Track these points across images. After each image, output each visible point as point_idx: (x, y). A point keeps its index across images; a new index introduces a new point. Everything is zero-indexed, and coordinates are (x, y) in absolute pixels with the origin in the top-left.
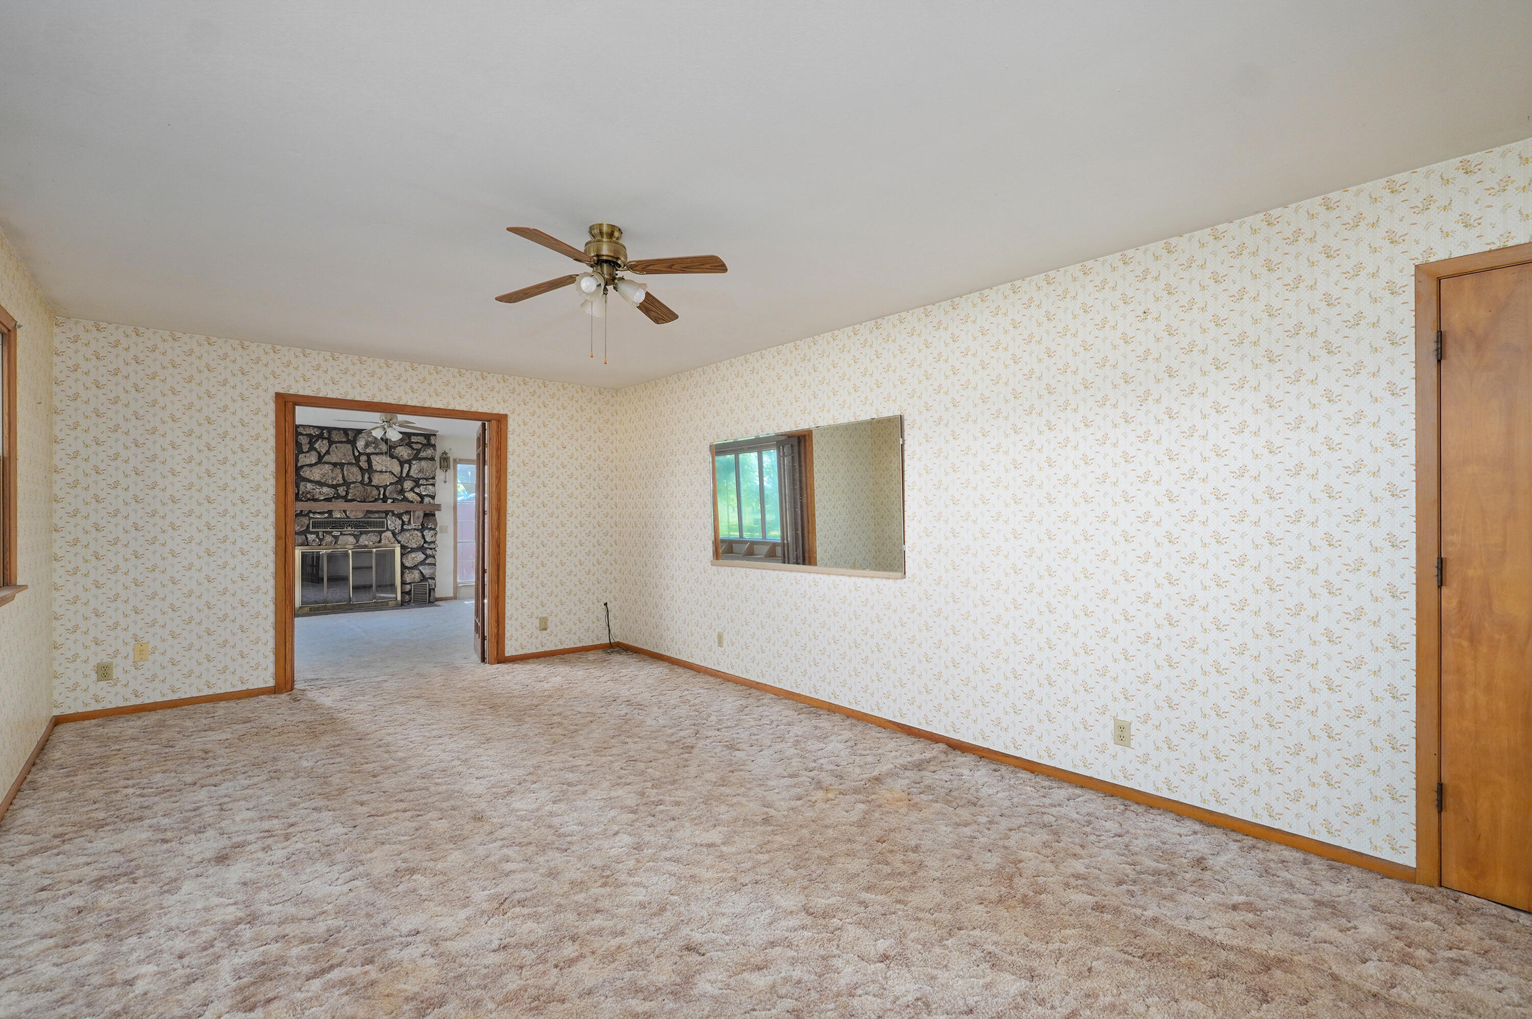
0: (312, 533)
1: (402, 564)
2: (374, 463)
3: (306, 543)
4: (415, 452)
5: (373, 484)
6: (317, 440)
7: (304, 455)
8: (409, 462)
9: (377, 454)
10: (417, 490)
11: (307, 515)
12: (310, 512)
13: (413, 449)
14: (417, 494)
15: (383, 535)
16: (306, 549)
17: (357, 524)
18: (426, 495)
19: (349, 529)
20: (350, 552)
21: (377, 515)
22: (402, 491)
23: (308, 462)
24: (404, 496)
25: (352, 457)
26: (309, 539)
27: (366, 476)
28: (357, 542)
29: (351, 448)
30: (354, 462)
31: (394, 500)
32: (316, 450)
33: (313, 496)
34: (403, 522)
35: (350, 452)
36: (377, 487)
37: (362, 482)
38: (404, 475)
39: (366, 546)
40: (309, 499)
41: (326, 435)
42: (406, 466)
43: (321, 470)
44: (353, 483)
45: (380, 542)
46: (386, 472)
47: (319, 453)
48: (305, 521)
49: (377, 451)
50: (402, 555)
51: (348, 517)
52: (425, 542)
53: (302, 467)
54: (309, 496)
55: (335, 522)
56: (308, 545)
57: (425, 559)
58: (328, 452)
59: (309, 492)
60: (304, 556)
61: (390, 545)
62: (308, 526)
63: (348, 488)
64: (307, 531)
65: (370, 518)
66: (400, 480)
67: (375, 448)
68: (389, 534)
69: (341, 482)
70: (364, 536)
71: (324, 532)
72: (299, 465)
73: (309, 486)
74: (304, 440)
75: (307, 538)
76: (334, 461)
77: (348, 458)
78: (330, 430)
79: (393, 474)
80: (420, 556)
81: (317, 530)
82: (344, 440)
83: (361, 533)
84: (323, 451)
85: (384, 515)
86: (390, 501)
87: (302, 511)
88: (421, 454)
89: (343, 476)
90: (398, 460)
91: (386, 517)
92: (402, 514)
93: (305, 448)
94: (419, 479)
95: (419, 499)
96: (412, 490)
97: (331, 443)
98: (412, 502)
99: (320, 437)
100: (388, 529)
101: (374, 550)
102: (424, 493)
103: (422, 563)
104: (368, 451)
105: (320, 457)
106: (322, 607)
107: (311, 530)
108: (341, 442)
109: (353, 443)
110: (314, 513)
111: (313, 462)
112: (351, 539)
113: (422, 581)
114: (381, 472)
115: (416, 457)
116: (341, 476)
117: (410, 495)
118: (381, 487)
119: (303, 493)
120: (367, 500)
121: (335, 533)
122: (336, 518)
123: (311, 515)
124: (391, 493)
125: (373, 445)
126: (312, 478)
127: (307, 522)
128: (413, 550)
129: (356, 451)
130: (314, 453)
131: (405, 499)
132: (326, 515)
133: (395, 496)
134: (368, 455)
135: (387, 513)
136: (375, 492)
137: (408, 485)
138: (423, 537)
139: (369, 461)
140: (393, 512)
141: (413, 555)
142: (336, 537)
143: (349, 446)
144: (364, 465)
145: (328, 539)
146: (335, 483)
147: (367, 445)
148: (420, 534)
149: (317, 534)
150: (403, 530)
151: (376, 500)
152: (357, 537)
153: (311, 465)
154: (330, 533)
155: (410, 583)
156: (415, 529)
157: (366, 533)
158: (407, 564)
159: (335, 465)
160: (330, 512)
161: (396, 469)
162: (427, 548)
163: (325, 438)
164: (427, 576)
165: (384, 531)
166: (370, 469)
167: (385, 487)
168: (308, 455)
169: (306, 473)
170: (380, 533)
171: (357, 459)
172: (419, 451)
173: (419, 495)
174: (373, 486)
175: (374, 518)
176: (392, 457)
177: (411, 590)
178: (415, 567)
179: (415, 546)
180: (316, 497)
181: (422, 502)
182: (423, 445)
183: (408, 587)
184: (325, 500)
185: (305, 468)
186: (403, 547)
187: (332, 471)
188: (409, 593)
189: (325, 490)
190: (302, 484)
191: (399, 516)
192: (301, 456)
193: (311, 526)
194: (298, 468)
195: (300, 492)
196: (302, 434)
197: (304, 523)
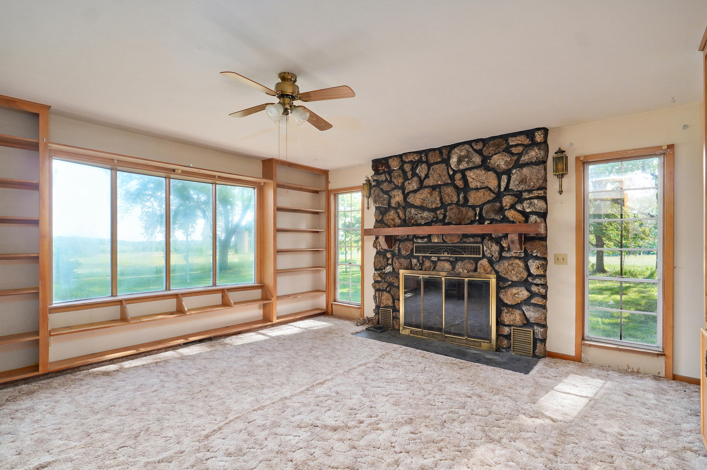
0: (415, 257)
1: (499, 301)
2: (470, 180)
3: (410, 267)
4: (515, 158)
5: (469, 204)
6: (417, 166)
7: (408, 182)
8: (508, 173)
9: (470, 169)
10: (519, 207)
11: (412, 240)
12: (414, 236)
13: (513, 154)
14: (519, 211)
15: (480, 262)
16: (408, 272)
17: (453, 250)
18: (532, 213)
19: (446, 254)
20: (443, 279)
21: (472, 240)
22: (501, 210)
23: (412, 188)
24: (504, 216)
25: (447, 177)
26: (413, 263)
27: (462, 195)
28: (454, 268)
29: (445, 168)
30: (449, 181)
31: (492, 221)
32: (417, 175)
33: (416, 221)
34: (502, 249)
35: (445, 172)
36: (473, 207)
37: (457, 204)
38: (502, 189)
39: (458, 275)
40: (413, 225)
41: (424, 159)
42: (504, 178)
43: (422, 194)
44: (450, 204)
45: (475, 270)
46: (482, 188)
47: (420, 178)
48: (409, 245)
49: (471, 165)
50: (499, 289)
51: (444, 242)
52: (530, 274)
53: (408, 193)
54: (413, 221)
55: (432, 247)
56: (412, 269)
57: (530, 298)
58: (427, 176)
59: (413, 218)
60: (406, 278)
61: (484, 275)
62: (412, 250)
63: (446, 211)
64: (410, 256)
65: (466, 243)
66: (499, 196)
67: (468, 163)
68: (485, 262)
69: (439, 205)
70: (459, 264)
71: (423, 257)
72: (406, 192)
73: (413, 211)
74: (407, 167)
75: (411, 262)
76: (431, 184)
77: (444, 179)
78: (427, 152)
79: (490, 189)
80: (524, 294)
81: (419, 254)
82: (439, 160)
83: (457, 259)
84: (423, 175)
85: (479, 240)
86: (487, 222)
87: (408, 236)
88: (523, 159)
89: (441, 199)
90: (495, 171)
91: (482, 242)
92: (500, 238)
93: (409, 174)
94: (521, 192)
95: (521, 218)
96: (513, 207)
97: (429, 166)
98: (513, 222)
99: (420, 161)
100: (484, 256)
101: (467, 279)
102: (528, 210)
103: (527, 302)
104: (461, 167)
105: (421, 182)
106: (420, 331)
107: (415, 254)
108: (437, 163)
109: (446, 161)
110: (418, 238)
111: (415, 188)
112: (447, 266)
113: (524, 325)
114: (477, 189)
115: (518, 165)
116: (438, 199)
117: (511, 214)
118: (477, 206)
119: (409, 218)
120: (463, 223)
121: (434, 259)
122: (435, 243)
123: (415, 240)
124: (487, 212)
125: (466, 160)
126: (415, 204)
127: (411, 246)
128: (514, 284)
129: (450, 170)
130: (415, 179)
131: (505, 220)
132: (426, 240)
133: (493, 216)
134: (463, 172)
135: (483, 237)
136: (471, 213)
137: (507, 200)
138: (527, 268)
139: (464, 179)
140: (490, 235)
141: (514, 290)
142: (434, 263)
143: (443, 166)
144: (460, 183)
145: (427, 264)
146: (434, 206)
147: (460, 161)
148: (522, 264)
149: (417, 258)
150: (501, 258)
151: (472, 222)
152: (453, 264)
153: (415, 191)
154: (429, 258)
155: (509, 326)
156: (516, 258)
157: (463, 259)
158: (508, 300)
159: (434, 188)
160: (429, 237)
161: (493, 183)
162: (532, 284)
163: (424, 162)
164: (532, 320)
165: (481, 259)
166: (466, 188)
167: (481, 207)
168: (411, 181)
169: (411, 199)
170: (477, 261)
171: (452, 178)
172: (520, 155)
173: (523, 213)
174: (470, 206)
175: (470, 243)
176: (488, 169)
177: (510, 334)
178: (518, 306)
179: (515, 279)
180: (419, 222)
181: (526, 221)
182: (526, 146)
183: (506, 330)
184: (426, 224)
185: (411, 195)
186: (500, 279)
187: (431, 195)
188: (508, 337)
189: (426, 214)
190: (408, 210)
191: (497, 241)
192: (406, 183)
193: (414, 250)
194: (406, 196)
195: (407, 218)
196: (406, 163)
197: (409, 247)
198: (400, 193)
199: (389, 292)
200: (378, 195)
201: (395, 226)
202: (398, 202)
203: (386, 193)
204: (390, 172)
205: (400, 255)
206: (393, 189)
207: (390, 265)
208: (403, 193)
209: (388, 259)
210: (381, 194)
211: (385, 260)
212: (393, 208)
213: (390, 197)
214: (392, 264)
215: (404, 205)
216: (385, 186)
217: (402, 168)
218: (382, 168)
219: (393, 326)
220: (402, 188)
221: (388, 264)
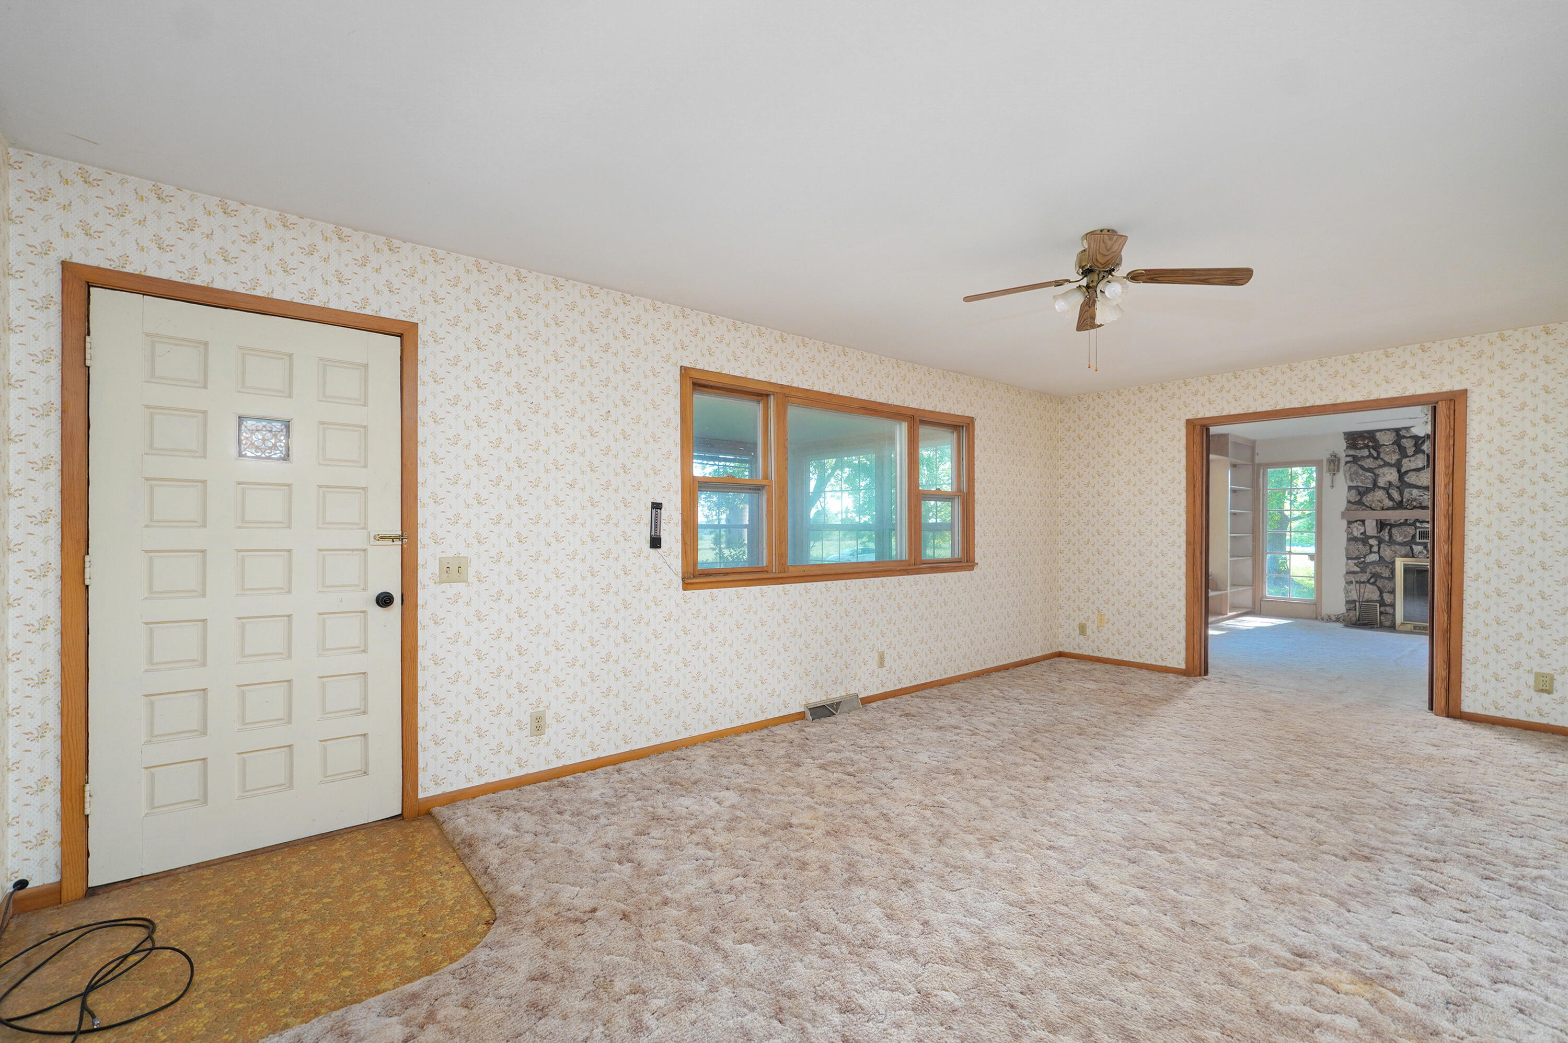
0: (1419, 544)
3: (1410, 555)
7: (1408, 459)
11: (1414, 524)
12: (1417, 520)
16: (1410, 561)
23: (1413, 466)
26: (1415, 551)
32: (1423, 452)
33: (1421, 504)
40: (1415, 507)
47: (1427, 455)
48: (1410, 530)
53: (1407, 472)
54: (1415, 503)
56: (1413, 557)
59: (1415, 500)
60: (1407, 568)
62: (1414, 537)
64: (1412, 542)
72: (1403, 471)
73: (1415, 492)
74: (1408, 443)
75: (1412, 549)
81: (1425, 541)
87: (1406, 520)
93: (1410, 451)
107: (1418, 540)
110: (1422, 522)
111: (1420, 466)
119: (1408, 500)
123: (1418, 524)
126: (1419, 484)
127: (1412, 532)
130: (1420, 456)
149: (1424, 544)
153: (1418, 470)
168: (1412, 459)
169: (1411, 478)
180: (1424, 504)
185: (1411, 474)
190: (1407, 490)
192: (1405, 461)
193: (1418, 536)
194: (1401, 475)
195: (1404, 500)
196: (1405, 437)
197: (1409, 533)
198: (1394, 471)
199: (1373, 584)
200: (1356, 473)
201: (1383, 509)
202: (1390, 483)
203: (1369, 470)
204: (1377, 446)
205: (1392, 542)
206: (1380, 466)
207: (1375, 553)
208: (1399, 471)
209: (1371, 546)
210: (1361, 471)
211: (1368, 547)
212: (1380, 488)
213: (1377, 476)
214: (1378, 552)
215: (1399, 484)
216: (1369, 463)
217: (1397, 443)
218: (1364, 441)
219: (1381, 622)
220: (1398, 465)
221: (1371, 552)
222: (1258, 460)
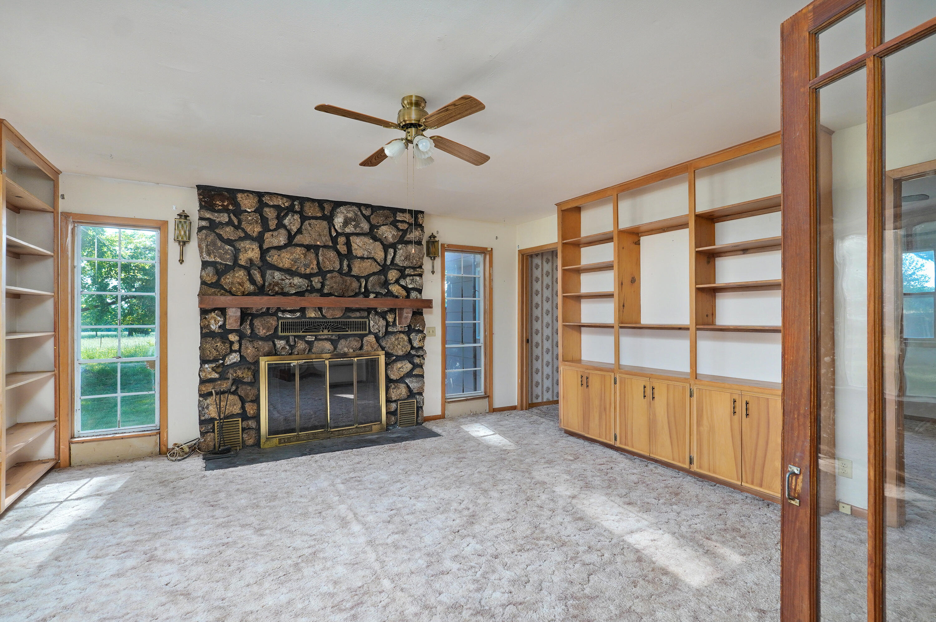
0: (281, 338)
1: (387, 376)
2: (354, 246)
3: (273, 352)
4: (400, 233)
5: (353, 273)
6: (286, 215)
7: (270, 233)
8: (394, 246)
9: (357, 235)
10: (402, 282)
11: (275, 314)
12: (279, 309)
13: (398, 229)
14: (402, 286)
15: (365, 339)
16: (273, 360)
17: (334, 326)
18: (414, 289)
19: (326, 332)
20: (327, 362)
21: (358, 314)
22: (386, 284)
23: (275, 243)
24: (388, 290)
25: (328, 238)
26: (278, 346)
27: (345, 263)
28: (335, 348)
29: (327, 226)
30: (331, 244)
31: (377, 294)
32: (285, 227)
33: (282, 289)
34: (388, 325)
35: (326, 232)
36: (358, 278)
37: (340, 271)
38: (389, 262)
39: (345, 355)
40: (277, 294)
41: (297, 208)
42: (391, 251)
43: (292, 254)
44: (330, 272)
45: (361, 348)
46: (367, 258)
47: (289, 232)
48: (272, 321)
49: (358, 230)
50: (387, 364)
51: (324, 317)
52: (413, 348)
53: (269, 249)
54: (277, 289)
55: (309, 324)
56: (276, 354)
57: (412, 370)
58: (299, 231)
59: (277, 284)
60: (271, 369)
61: (373, 353)
62: (276, 329)
63: (324, 278)
64: (274, 336)
65: (350, 317)
66: (384, 269)
67: (355, 227)
68: (371, 338)
69: (316, 271)
70: (342, 343)
71: (295, 336)
72: (265, 247)
73: (277, 275)
74: (270, 214)
75: (275, 345)
76: (306, 243)
77: (324, 239)
78: (303, 200)
79: (375, 261)
80: (408, 366)
81: (287, 334)
82: (319, 215)
83: (340, 337)
84: (294, 229)
85: (366, 314)
86: (372, 296)
87: (268, 309)
88: (408, 236)
89: (318, 263)
90: (382, 243)
91: (368, 317)
92: (386, 313)
93: (273, 224)
94: (405, 268)
95: (404, 293)
96: (397, 282)
97: (304, 219)
98: (397, 297)
99: (291, 210)
100: (370, 332)
101: (356, 359)
102: (410, 286)
103: (409, 374)
104: (347, 230)
105: (291, 237)
106: (294, 436)
107: (280, 334)
108: (316, 218)
109: (329, 219)
110: (284, 311)
111: (282, 243)
112: (328, 346)
113: (408, 397)
114: (362, 258)
115: (403, 241)
116: (315, 263)
117: (395, 289)
118: (362, 277)
119: (270, 284)
120: (346, 294)
121: (310, 338)
122: (310, 318)
123: (280, 315)
124: (373, 285)
125: (353, 223)
126: (281, 265)
127: (274, 323)
128: (399, 358)
129: (333, 230)
130: (283, 231)
131: (390, 294)
132: (298, 314)
133: (378, 290)
134: (348, 236)
135: (369, 310)
136: (355, 285)
137: (393, 275)
138: (410, 341)
139: (348, 244)
140: (375, 309)
141: (399, 365)
142: (310, 343)
143: (325, 223)
144: (343, 249)
145: (301, 345)
146: (308, 271)
147: (346, 223)
148: (406, 338)
149: (287, 339)
150: (387, 333)
151: (356, 295)
152: (334, 343)
153: (279, 248)
154: (302, 338)
155: (395, 401)
156: (401, 332)
157: (346, 337)
158: (393, 377)
159: (308, 248)
160: (303, 310)
161: (379, 255)
162: (414, 355)
163: (296, 212)
164: (415, 391)
165: (366, 335)
166: (349, 255)
167: (367, 278)
168: (275, 233)
169: (273, 258)
170: (362, 337)
171: (334, 240)
172: (405, 232)
173: (405, 288)
174: (354, 276)
175: (355, 317)
176: (375, 239)
177: (396, 410)
178: (401, 380)
179: (400, 353)
180: (286, 290)
181: (408, 296)
182: (410, 225)
183: (393, 406)
184: (297, 294)
185: (272, 252)
186: (388, 355)
187: (305, 255)
188: (394, 413)
189: (297, 280)
190: (269, 272)
191: (383, 315)
192: (267, 235)
193: (280, 329)
194: (264, 252)
195: (267, 284)
196: (268, 205)
197: (272, 324)
198: (255, 246)
199: (234, 393)
200: (214, 243)
201: (243, 294)
202: (251, 260)
203: (229, 242)
204: (238, 212)
205: (254, 337)
206: (241, 239)
207: (235, 351)
208: (261, 247)
209: (232, 343)
210: (219, 243)
211: (227, 345)
212: (241, 266)
213: (237, 251)
214: (239, 351)
215: (260, 264)
216: (228, 232)
217: (259, 211)
218: (223, 202)
219: (243, 441)
220: (260, 239)
221: (232, 351)
222: (63, 206)
